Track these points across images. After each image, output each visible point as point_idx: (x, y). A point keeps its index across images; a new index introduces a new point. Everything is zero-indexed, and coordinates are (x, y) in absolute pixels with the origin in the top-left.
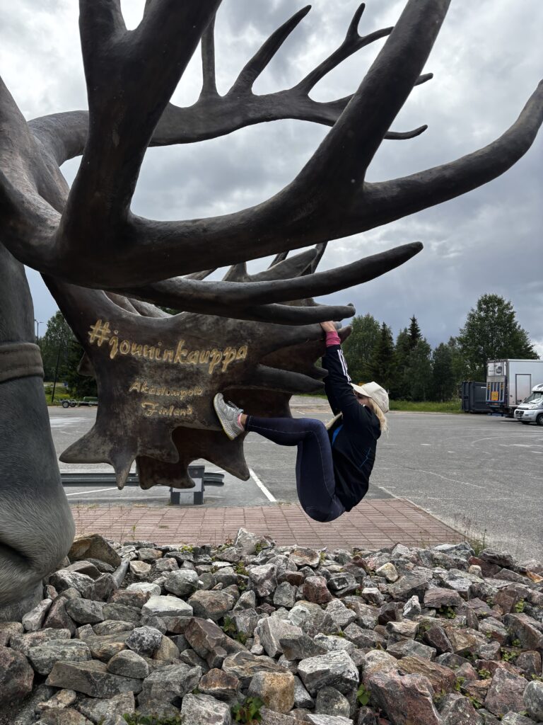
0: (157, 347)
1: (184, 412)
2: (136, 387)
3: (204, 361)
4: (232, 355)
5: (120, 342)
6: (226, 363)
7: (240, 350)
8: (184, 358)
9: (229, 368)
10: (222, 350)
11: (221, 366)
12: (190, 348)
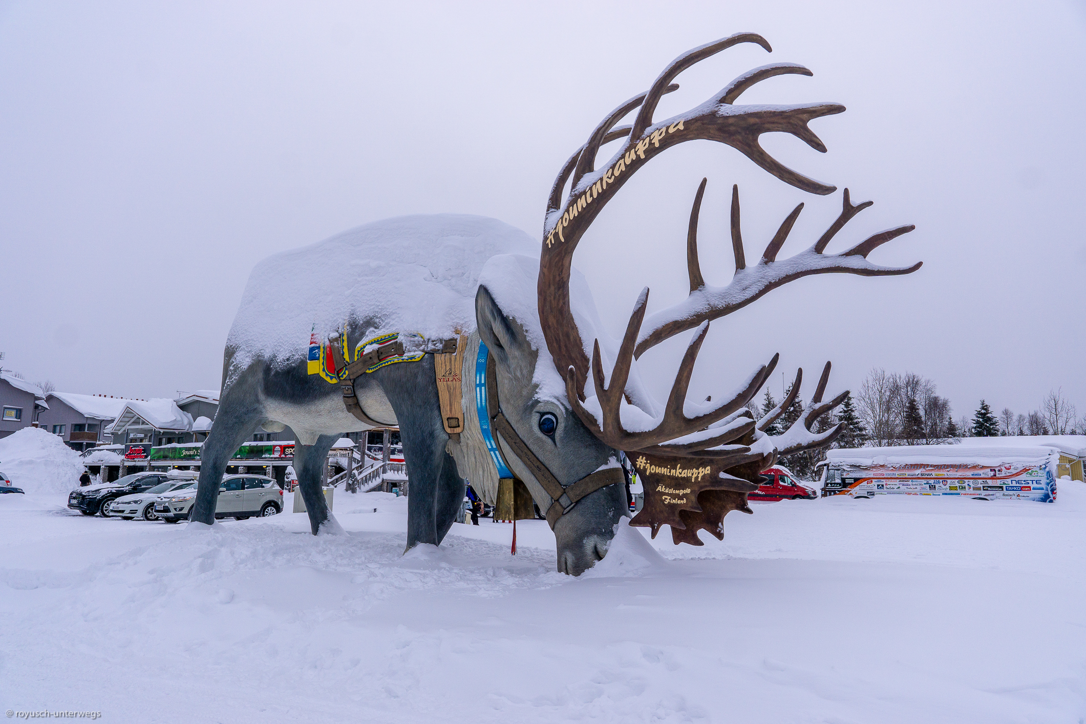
0: (668, 468)
1: (682, 501)
2: (659, 489)
3: (690, 475)
4: (703, 472)
5: (651, 466)
6: (700, 475)
7: (707, 469)
8: (680, 474)
9: (701, 479)
10: (698, 469)
11: (697, 477)
12: (683, 468)
